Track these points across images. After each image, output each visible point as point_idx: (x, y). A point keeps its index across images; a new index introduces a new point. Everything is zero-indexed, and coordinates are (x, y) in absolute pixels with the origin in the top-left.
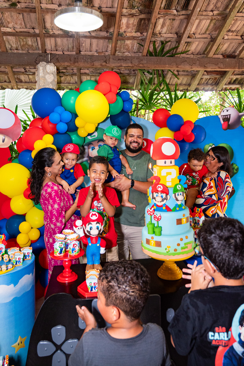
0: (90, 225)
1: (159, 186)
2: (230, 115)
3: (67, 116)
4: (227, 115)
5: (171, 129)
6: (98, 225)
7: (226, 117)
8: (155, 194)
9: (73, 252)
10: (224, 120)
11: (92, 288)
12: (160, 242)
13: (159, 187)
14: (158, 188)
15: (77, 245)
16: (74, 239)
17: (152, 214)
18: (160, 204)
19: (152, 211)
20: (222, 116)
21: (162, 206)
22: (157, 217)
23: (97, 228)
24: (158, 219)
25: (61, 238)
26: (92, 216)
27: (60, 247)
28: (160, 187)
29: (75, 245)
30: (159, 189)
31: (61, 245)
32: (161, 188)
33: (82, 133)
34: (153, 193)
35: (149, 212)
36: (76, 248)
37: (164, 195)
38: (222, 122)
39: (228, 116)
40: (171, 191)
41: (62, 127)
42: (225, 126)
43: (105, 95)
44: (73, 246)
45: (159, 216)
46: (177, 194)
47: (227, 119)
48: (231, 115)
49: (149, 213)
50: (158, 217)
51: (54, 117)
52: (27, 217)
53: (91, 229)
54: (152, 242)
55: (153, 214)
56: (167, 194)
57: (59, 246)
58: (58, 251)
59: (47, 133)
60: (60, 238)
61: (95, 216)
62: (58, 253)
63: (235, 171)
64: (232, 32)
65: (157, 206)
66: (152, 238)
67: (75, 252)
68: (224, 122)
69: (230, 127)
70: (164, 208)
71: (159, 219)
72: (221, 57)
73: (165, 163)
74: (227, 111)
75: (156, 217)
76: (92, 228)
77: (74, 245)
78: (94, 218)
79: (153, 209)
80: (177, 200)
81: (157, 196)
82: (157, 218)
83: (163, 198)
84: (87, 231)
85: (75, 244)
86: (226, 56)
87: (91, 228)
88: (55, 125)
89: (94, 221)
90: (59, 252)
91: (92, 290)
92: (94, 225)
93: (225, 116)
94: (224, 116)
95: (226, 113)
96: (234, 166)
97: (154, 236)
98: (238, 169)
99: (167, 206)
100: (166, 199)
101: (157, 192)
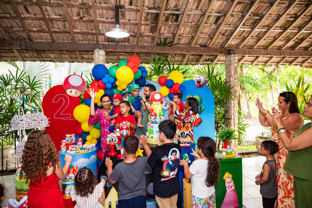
0: (123, 131)
2: (201, 80)
3: (112, 80)
5: (168, 87)
6: (126, 131)
8: (151, 116)
10: (197, 82)
11: (123, 155)
12: (153, 137)
15: (117, 139)
16: (116, 137)
17: (150, 125)
18: (153, 121)
20: (196, 80)
21: (154, 121)
24: (152, 127)
30: (153, 114)
31: (110, 139)
33: (120, 89)
34: (150, 116)
37: (155, 117)
38: (196, 83)
40: (158, 115)
41: (109, 86)
42: (198, 86)
43: (131, 69)
44: (115, 140)
46: (161, 116)
47: (199, 82)
51: (105, 80)
52: (90, 133)
53: (123, 132)
54: (150, 137)
56: (156, 116)
58: (109, 141)
59: (100, 88)
63: (203, 110)
64: (203, 33)
66: (150, 135)
67: (116, 142)
69: (200, 86)
70: (155, 122)
72: (199, 46)
73: (156, 103)
78: (125, 128)
79: (150, 123)
80: (161, 119)
84: (122, 133)
86: (201, 46)
88: (105, 84)
89: (124, 129)
91: (123, 156)
92: (125, 131)
95: (198, 79)
96: (202, 107)
97: (150, 134)
98: (204, 109)
99: (156, 122)
100: (156, 118)
101: (152, 116)
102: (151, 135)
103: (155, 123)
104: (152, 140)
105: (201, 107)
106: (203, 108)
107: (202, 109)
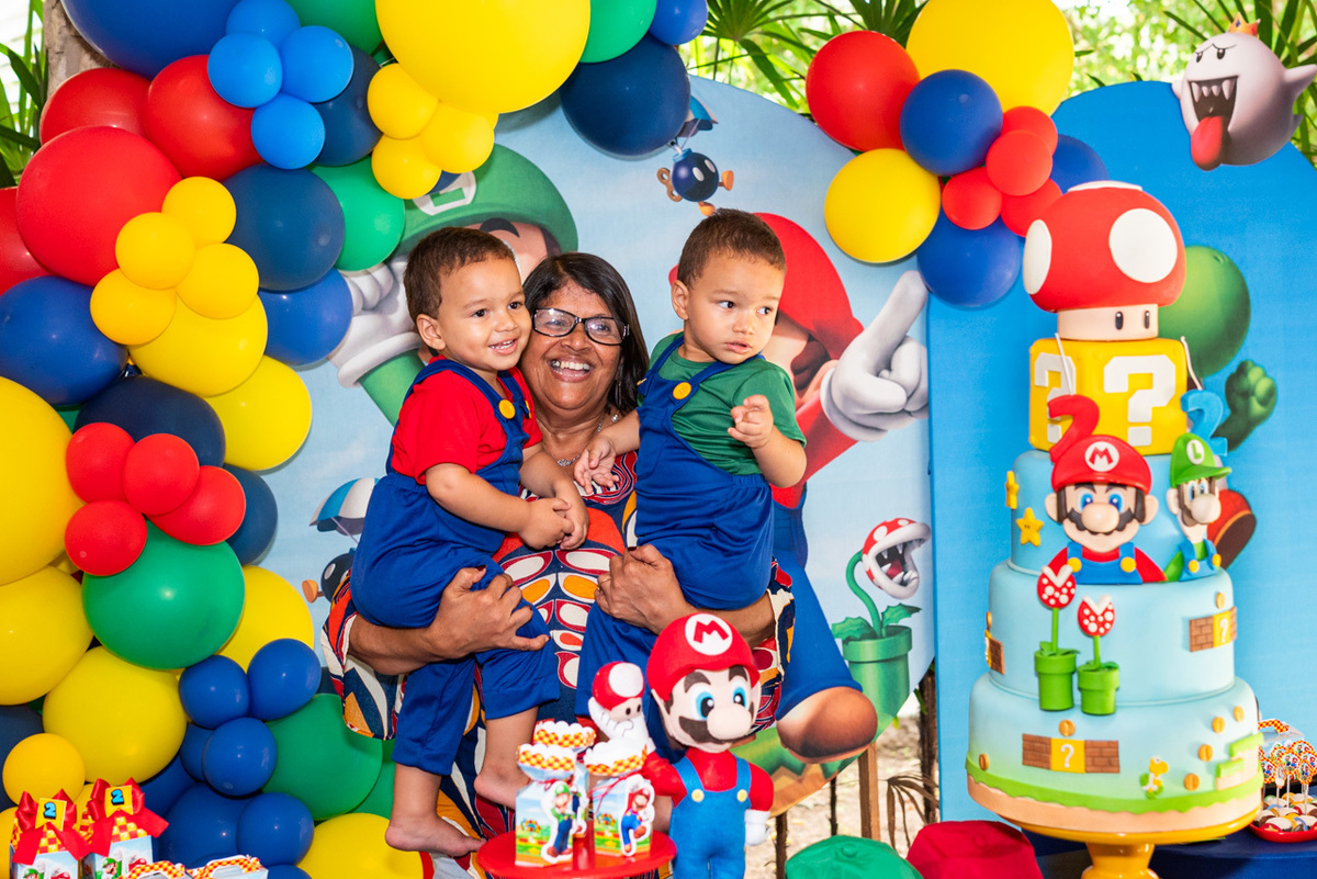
0: (699, 690)
1: (1101, 446)
2: (1234, 79)
4: (1219, 82)
6: (738, 683)
7: (1215, 89)
8: (1074, 496)
9: (627, 840)
10: (1201, 107)
12: (1114, 745)
13: (1096, 452)
14: (1092, 460)
15: (648, 797)
16: (633, 765)
17: (1064, 599)
18: (1106, 545)
19: (1065, 585)
20: (1190, 83)
21: (1114, 555)
22: (1098, 611)
23: (738, 699)
25: (563, 761)
26: (698, 638)
27: (557, 816)
28: (1106, 453)
29: (640, 800)
30: (1101, 466)
31: (561, 801)
32: (1110, 461)
34: (1059, 488)
35: (1049, 590)
36: (641, 813)
37: (1127, 497)
38: (1192, 120)
39: (1226, 86)
42: (1207, 148)
44: (626, 806)
45: (1107, 610)
46: (1187, 489)
47: (1216, 104)
48: (1240, 83)
49: (1051, 597)
50: (1103, 615)
53: (705, 708)
54: (1068, 752)
55: (1071, 597)
56: (1143, 489)
57: (552, 810)
58: (548, 835)
60: (556, 765)
61: (715, 633)
62: (545, 848)
63: (1257, 408)
65: (1087, 555)
66: (1066, 730)
67: (639, 835)
68: (1200, 118)
69: (1231, 150)
70: (1129, 564)
71: (1105, 622)
73: (1119, 322)
74: (1220, 56)
75: (1092, 613)
76: (710, 703)
77: (632, 797)
78: (712, 646)
79: (1066, 571)
80: (1189, 519)
81: (1085, 504)
82: (1096, 617)
83: (1123, 509)
85: (640, 793)
87: (704, 702)
89: (715, 664)
90: (551, 842)
92: (719, 685)
93: (1209, 83)
94: (1200, 83)
95: (1211, 69)
96: (1254, 375)
97: (1076, 717)
98: (1271, 393)
99: (1141, 558)
100: (1139, 514)
101: (1089, 484)
102: (1087, 729)
103: (1124, 580)
104: (1100, 785)
105: (1242, 370)
106: (1262, 387)
107: (1247, 394)
